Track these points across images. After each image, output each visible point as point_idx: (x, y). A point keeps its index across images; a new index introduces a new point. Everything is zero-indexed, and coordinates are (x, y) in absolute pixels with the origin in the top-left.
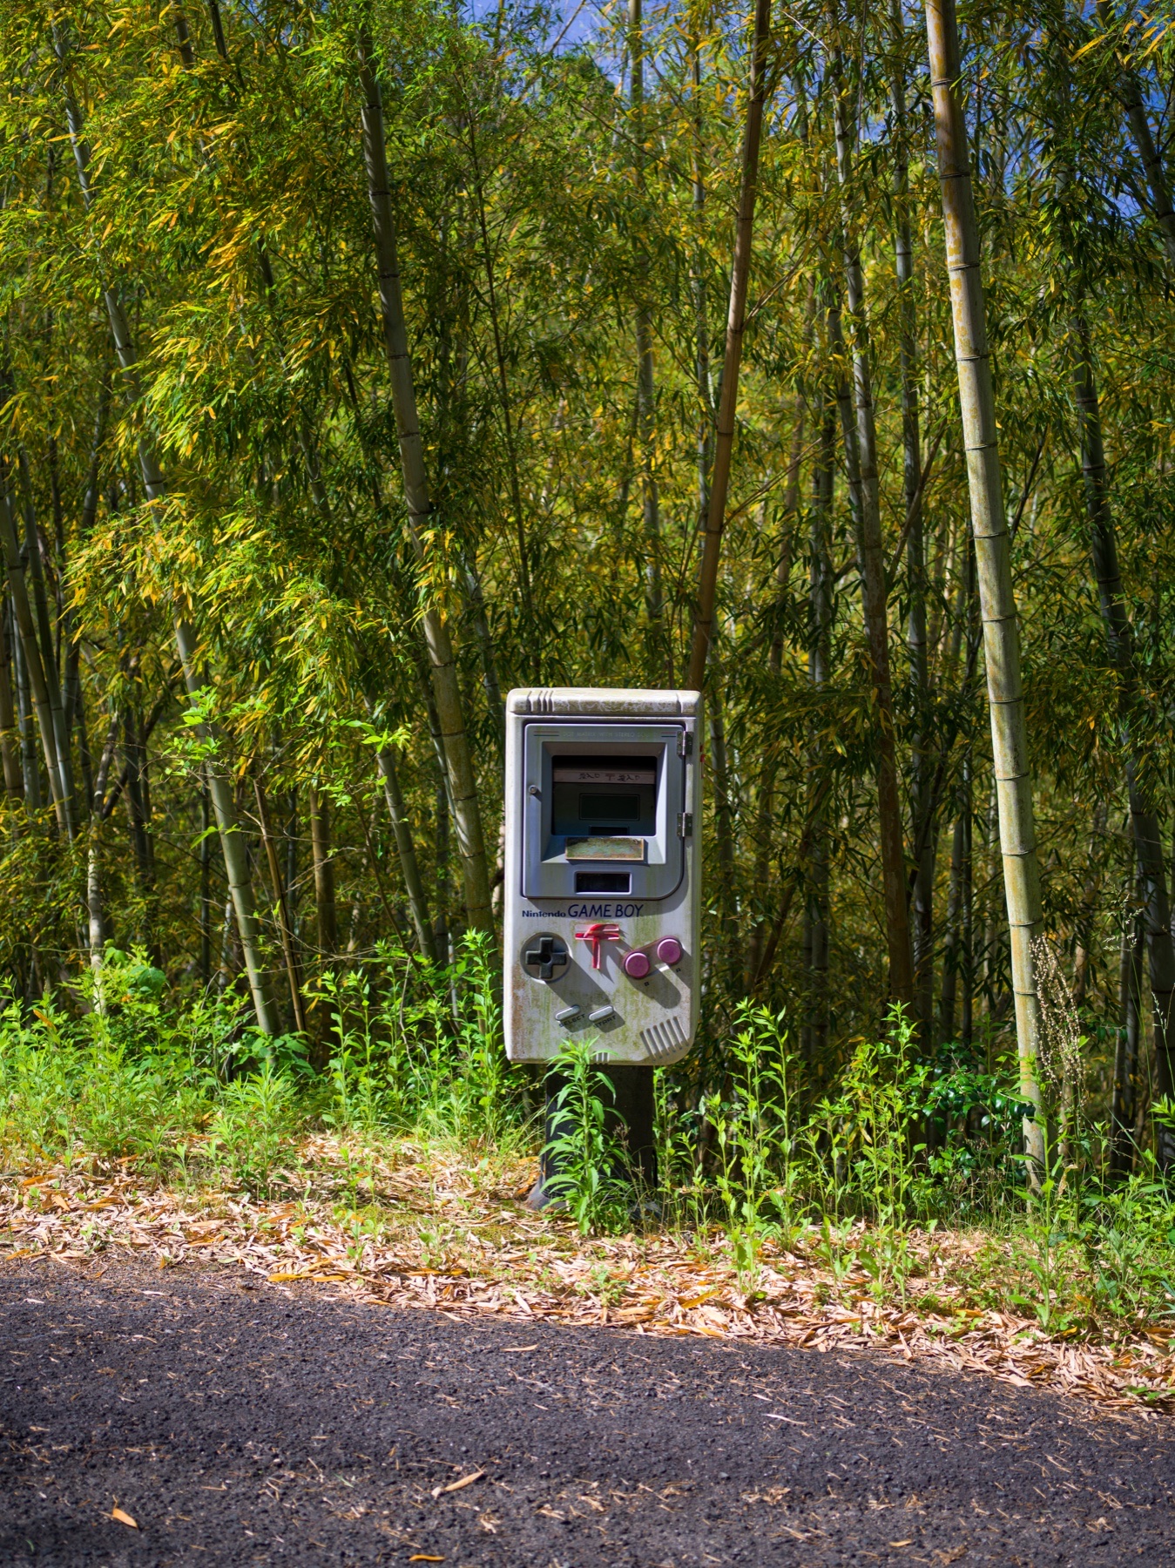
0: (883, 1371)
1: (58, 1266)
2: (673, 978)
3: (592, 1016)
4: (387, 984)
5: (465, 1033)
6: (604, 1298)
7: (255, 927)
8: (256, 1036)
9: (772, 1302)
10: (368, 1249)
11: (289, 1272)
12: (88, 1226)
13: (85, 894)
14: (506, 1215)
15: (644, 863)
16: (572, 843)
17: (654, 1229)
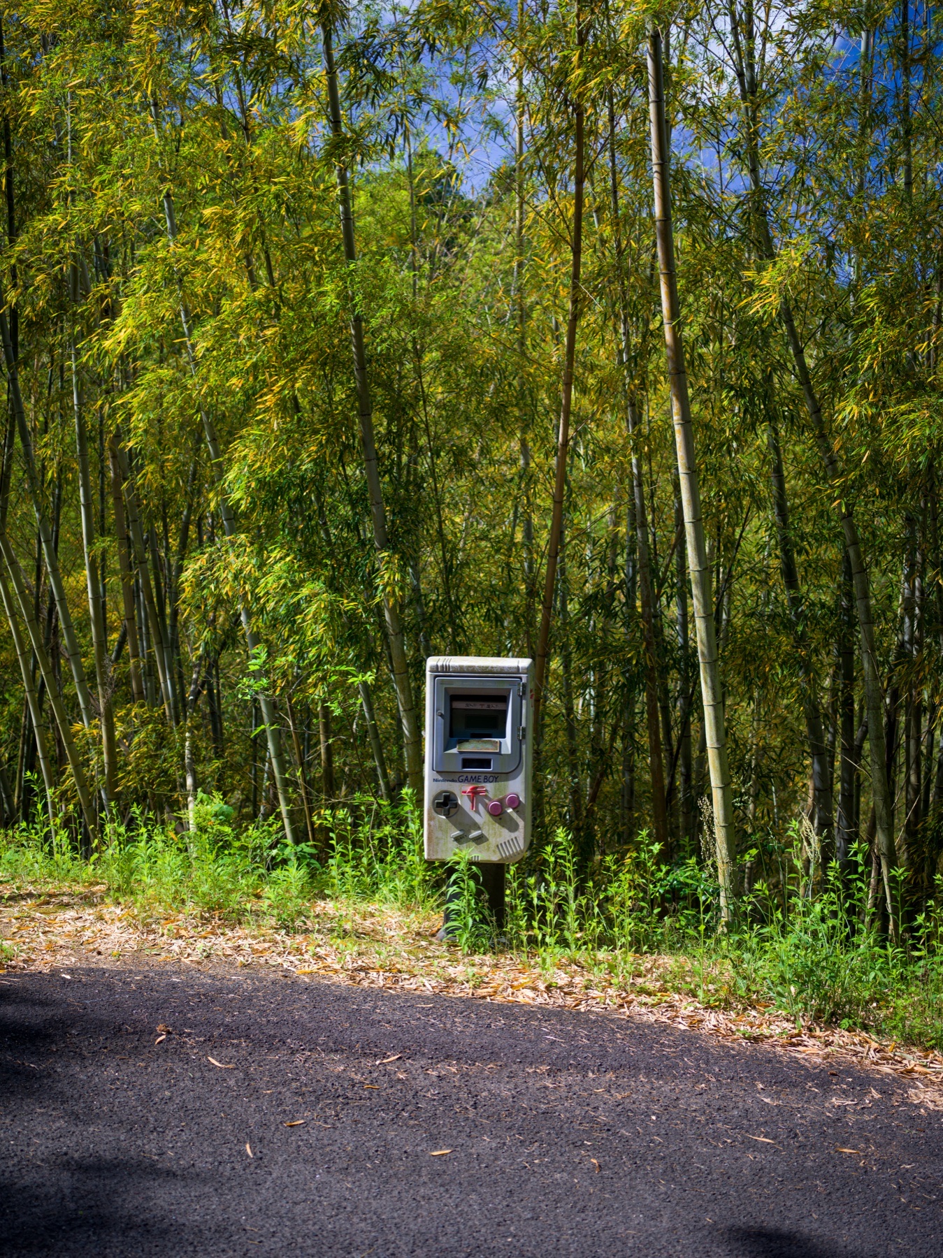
0: (612, 1021)
1: (186, 964)
2: (515, 816)
3: (471, 836)
4: (361, 818)
5: (405, 845)
6: (472, 983)
7: (286, 783)
8: (286, 846)
9: (561, 988)
10: (348, 958)
11: (307, 969)
12: (200, 945)
13: (183, 759)
14: (423, 943)
15: (499, 753)
16: (460, 742)
17: (501, 952)
